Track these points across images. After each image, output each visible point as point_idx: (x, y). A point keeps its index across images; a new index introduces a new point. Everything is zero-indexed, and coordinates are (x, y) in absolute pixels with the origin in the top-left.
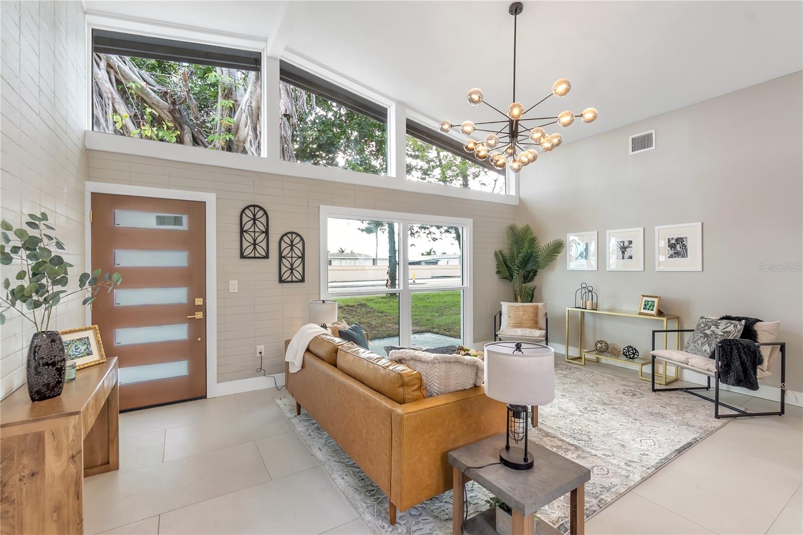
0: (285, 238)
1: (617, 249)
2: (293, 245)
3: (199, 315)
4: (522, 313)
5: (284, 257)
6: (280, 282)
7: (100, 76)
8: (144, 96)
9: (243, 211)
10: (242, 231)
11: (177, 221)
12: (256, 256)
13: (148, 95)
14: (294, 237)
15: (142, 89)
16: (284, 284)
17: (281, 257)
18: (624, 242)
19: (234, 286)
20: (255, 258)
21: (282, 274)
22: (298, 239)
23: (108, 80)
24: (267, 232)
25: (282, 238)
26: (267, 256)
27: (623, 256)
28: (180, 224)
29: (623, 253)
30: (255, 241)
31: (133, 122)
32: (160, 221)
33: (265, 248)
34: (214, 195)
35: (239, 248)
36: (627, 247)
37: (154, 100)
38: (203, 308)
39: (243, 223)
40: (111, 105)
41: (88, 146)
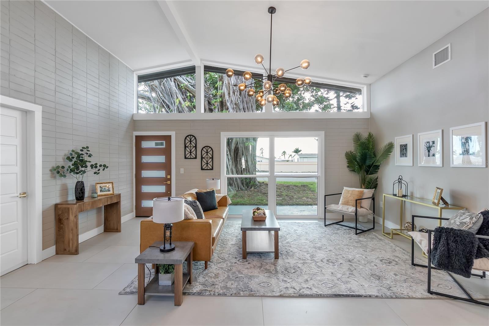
0: (204, 149)
1: (425, 149)
2: (208, 152)
3: (169, 182)
4: (350, 195)
5: (204, 158)
6: (201, 170)
7: (172, 84)
8: (188, 89)
9: (186, 138)
10: (185, 147)
11: (162, 144)
12: (191, 157)
13: (189, 88)
14: (208, 148)
15: (186, 86)
16: (203, 170)
17: (202, 158)
18: (429, 142)
19: (182, 171)
20: (191, 158)
21: (202, 166)
22: (210, 149)
23: (174, 85)
24: (196, 147)
25: (202, 149)
26: (196, 158)
27: (429, 154)
28: (163, 145)
29: (429, 151)
30: (191, 151)
31: (184, 101)
32: (156, 144)
33: (195, 154)
34: (174, 132)
35: (184, 154)
36: (432, 146)
37: (191, 89)
38: (170, 180)
39: (186, 143)
40: (175, 95)
41: (134, 119)
